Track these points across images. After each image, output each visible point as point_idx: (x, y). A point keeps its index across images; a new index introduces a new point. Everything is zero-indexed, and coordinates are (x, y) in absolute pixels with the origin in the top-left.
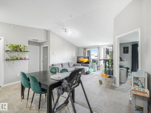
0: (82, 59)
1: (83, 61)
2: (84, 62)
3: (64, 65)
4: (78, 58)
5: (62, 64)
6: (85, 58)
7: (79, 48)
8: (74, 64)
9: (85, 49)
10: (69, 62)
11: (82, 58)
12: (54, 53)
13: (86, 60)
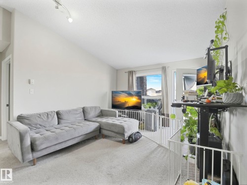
0: (123, 99)
1: (126, 102)
2: (127, 106)
3: (64, 116)
4: (114, 94)
5: (58, 113)
6: (130, 95)
7: (117, 70)
8: (102, 111)
9: (131, 73)
10: (87, 105)
11: (123, 95)
12: (32, 81)
13: (133, 100)
